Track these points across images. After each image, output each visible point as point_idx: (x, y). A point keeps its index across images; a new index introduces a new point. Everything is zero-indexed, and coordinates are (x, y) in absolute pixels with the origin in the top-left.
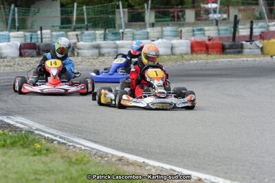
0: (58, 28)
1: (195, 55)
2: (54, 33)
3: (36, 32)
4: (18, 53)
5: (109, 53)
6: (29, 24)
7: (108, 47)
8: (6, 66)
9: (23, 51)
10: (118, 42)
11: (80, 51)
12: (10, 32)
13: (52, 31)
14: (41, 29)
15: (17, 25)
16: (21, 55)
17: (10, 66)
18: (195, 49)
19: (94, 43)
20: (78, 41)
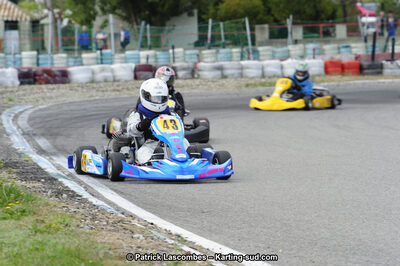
0: (192, 46)
1: (328, 77)
2: (188, 52)
3: (167, 50)
4: (132, 75)
5: (233, 75)
6: (164, 41)
7: (232, 68)
8: (114, 90)
9: (138, 73)
10: (243, 63)
11: (200, 73)
12: (140, 50)
13: (185, 49)
14: (173, 48)
15: (149, 43)
16: (136, 78)
17: (118, 91)
18: (330, 69)
19: (216, 64)
20: (199, 61)
